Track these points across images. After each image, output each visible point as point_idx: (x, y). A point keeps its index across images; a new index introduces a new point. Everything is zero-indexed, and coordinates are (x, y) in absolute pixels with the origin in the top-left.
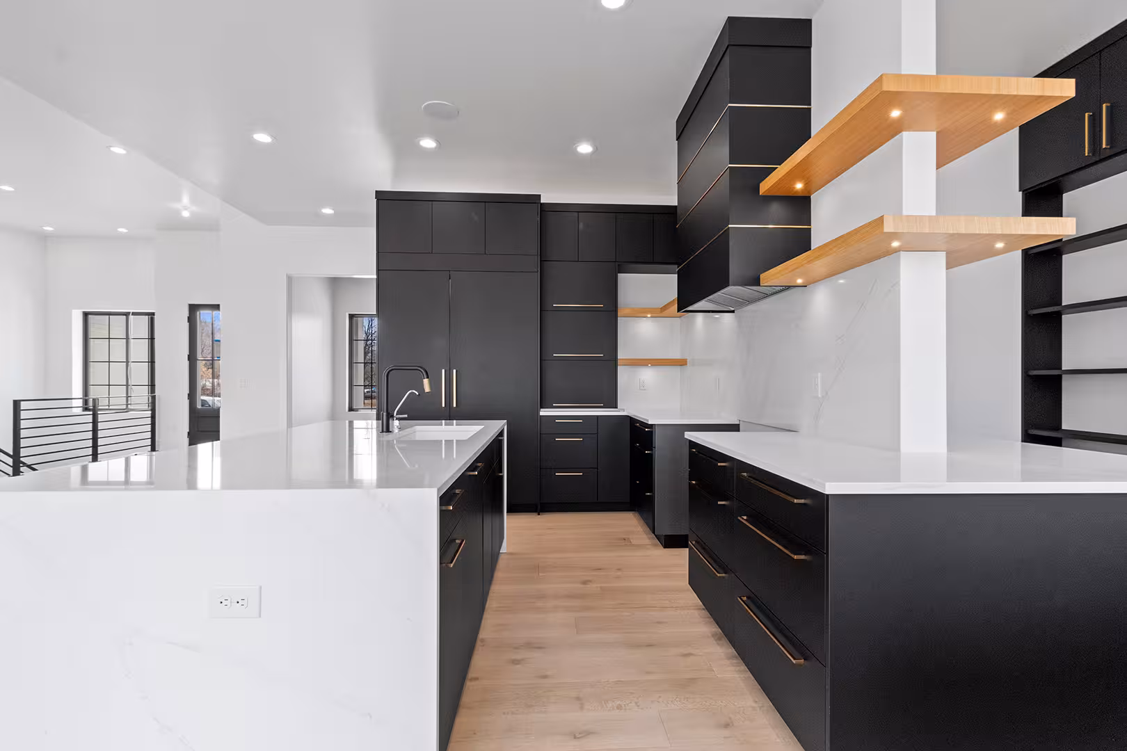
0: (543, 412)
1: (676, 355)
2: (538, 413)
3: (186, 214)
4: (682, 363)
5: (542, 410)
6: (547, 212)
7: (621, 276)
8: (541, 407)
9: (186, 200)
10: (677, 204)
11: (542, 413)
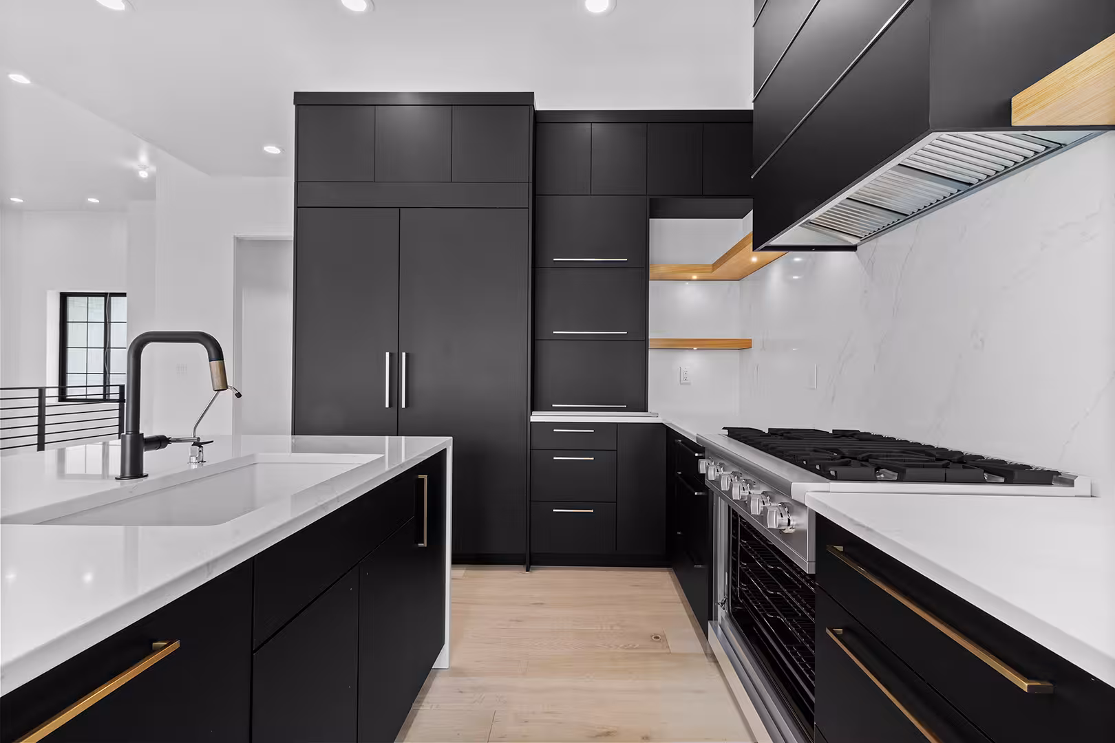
0: (537, 417)
1: (734, 334)
2: (528, 418)
3: (143, 174)
4: (743, 345)
5: (534, 413)
6: (543, 123)
7: (655, 223)
8: (533, 409)
9: (143, 158)
10: (751, 107)
11: (533, 419)
